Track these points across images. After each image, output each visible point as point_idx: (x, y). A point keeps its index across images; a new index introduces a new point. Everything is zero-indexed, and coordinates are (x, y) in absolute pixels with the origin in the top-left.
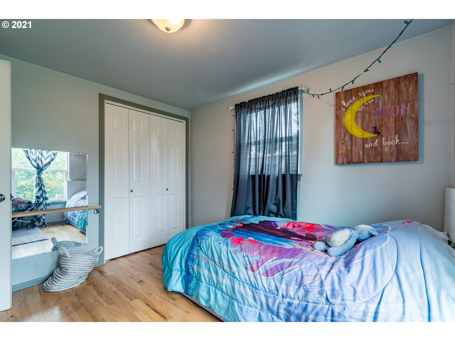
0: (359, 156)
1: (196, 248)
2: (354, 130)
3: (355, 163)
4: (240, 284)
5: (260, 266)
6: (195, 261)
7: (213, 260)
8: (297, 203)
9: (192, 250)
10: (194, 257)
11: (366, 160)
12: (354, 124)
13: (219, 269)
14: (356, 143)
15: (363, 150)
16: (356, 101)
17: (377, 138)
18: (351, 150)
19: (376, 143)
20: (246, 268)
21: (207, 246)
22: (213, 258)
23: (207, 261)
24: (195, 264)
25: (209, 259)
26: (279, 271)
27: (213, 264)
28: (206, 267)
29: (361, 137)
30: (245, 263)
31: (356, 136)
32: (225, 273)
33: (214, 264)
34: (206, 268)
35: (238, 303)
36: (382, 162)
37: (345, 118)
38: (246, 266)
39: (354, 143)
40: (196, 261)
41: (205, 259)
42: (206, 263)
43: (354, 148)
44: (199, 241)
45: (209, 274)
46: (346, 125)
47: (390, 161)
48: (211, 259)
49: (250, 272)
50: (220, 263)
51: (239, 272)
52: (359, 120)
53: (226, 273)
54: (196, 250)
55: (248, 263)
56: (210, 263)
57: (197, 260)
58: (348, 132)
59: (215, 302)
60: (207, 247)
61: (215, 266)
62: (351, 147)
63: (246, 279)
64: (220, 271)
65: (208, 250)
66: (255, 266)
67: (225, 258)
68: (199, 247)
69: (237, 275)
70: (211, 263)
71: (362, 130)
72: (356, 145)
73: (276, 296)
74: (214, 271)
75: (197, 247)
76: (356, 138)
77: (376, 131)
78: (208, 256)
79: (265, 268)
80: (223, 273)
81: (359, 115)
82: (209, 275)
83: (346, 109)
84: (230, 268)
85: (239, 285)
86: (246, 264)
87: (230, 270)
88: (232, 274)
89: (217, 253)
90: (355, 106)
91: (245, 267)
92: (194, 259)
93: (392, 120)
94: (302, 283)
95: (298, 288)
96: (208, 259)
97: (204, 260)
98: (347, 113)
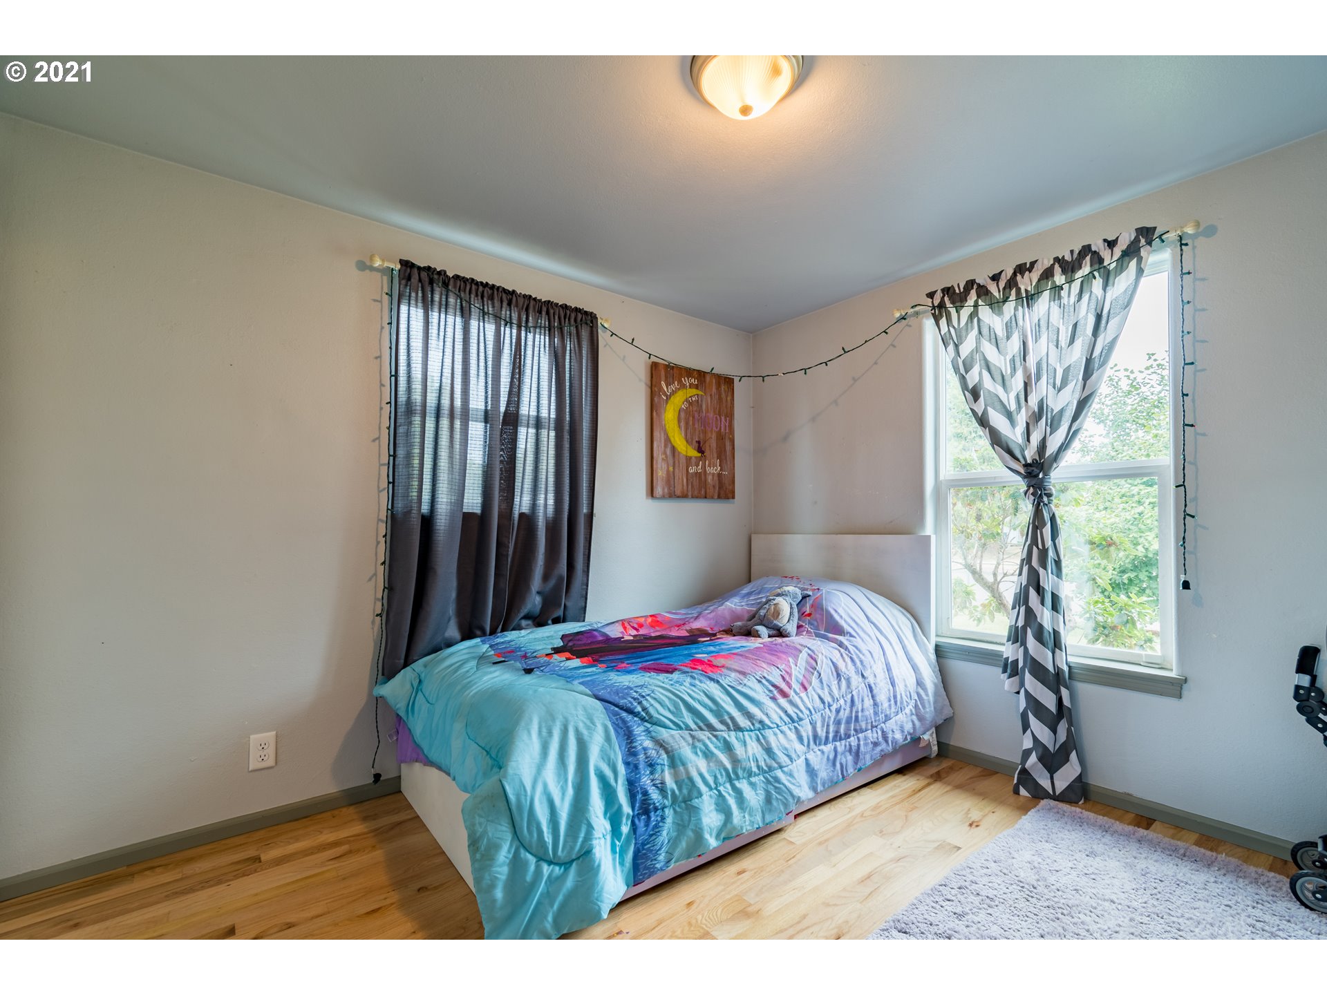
0: (683, 485)
1: (638, 730)
2: (677, 439)
3: (678, 497)
4: (775, 734)
5: (789, 681)
6: (662, 762)
7: (704, 727)
8: (588, 580)
9: (631, 742)
10: (652, 755)
11: (690, 494)
12: (676, 428)
13: (729, 736)
14: (679, 462)
15: (687, 475)
16: (679, 389)
17: (701, 460)
18: (674, 472)
19: (700, 467)
20: (774, 699)
21: (670, 707)
22: (701, 724)
23: (690, 740)
24: (663, 771)
25: (691, 732)
26: (813, 674)
27: (710, 736)
28: (696, 753)
29: (684, 453)
30: (767, 692)
31: (679, 450)
32: (743, 735)
33: (711, 734)
34: (699, 756)
35: (782, 771)
36: (706, 498)
37: (666, 414)
38: (772, 695)
39: (677, 462)
40: (663, 760)
41: (684, 739)
42: (693, 744)
43: (677, 470)
44: (636, 707)
45: (708, 763)
46: (667, 427)
47: (712, 498)
48: (697, 729)
49: (782, 701)
50: (723, 722)
51: (767, 714)
52: (683, 424)
53: (746, 733)
54: (644, 736)
55: (772, 688)
56: (703, 737)
57: (665, 756)
58: (671, 443)
59: (740, 811)
60: (672, 708)
61: (715, 736)
62: (674, 469)
63: (781, 718)
64: (732, 737)
65: (677, 712)
66: (783, 686)
67: (730, 704)
68: (646, 724)
69: (767, 721)
70: (704, 735)
71: (685, 443)
72: (679, 466)
73: (823, 712)
74: (719, 747)
75: (639, 725)
76: (679, 453)
77: (700, 450)
78: (688, 728)
79: (797, 681)
80: (740, 738)
81: (683, 415)
82: (710, 766)
83: (668, 398)
84: (749, 716)
85: (775, 737)
86: (770, 691)
87: (751, 721)
88: (757, 725)
89: (705, 706)
90: (678, 398)
91: (771, 698)
92: (653, 760)
93: (714, 436)
94: (840, 672)
95: (838, 683)
96: (690, 734)
97: (683, 743)
98: (668, 405)
